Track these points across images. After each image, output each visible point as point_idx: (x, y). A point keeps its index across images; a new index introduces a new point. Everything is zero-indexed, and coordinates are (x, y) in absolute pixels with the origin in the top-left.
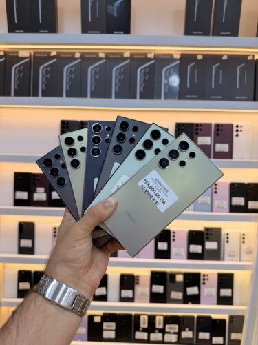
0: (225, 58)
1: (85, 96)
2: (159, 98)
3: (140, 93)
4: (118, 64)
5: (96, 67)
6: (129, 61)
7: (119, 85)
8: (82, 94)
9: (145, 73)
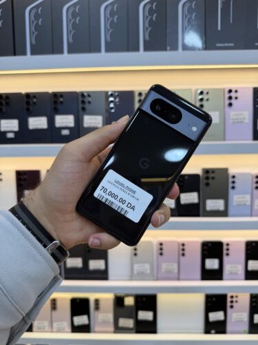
1: (61, 51)
2: (175, 48)
3: (145, 41)
5: (74, 5)
7: (111, 31)
8: (55, 49)
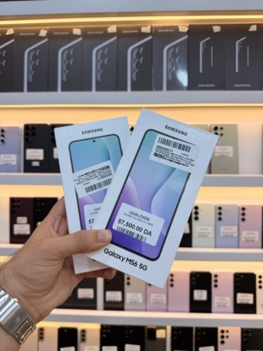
0: (253, 28)
1: (55, 89)
3: (132, 82)
4: (101, 43)
5: (69, 49)
6: (115, 38)
7: (101, 71)
8: (51, 87)
9: (138, 53)
